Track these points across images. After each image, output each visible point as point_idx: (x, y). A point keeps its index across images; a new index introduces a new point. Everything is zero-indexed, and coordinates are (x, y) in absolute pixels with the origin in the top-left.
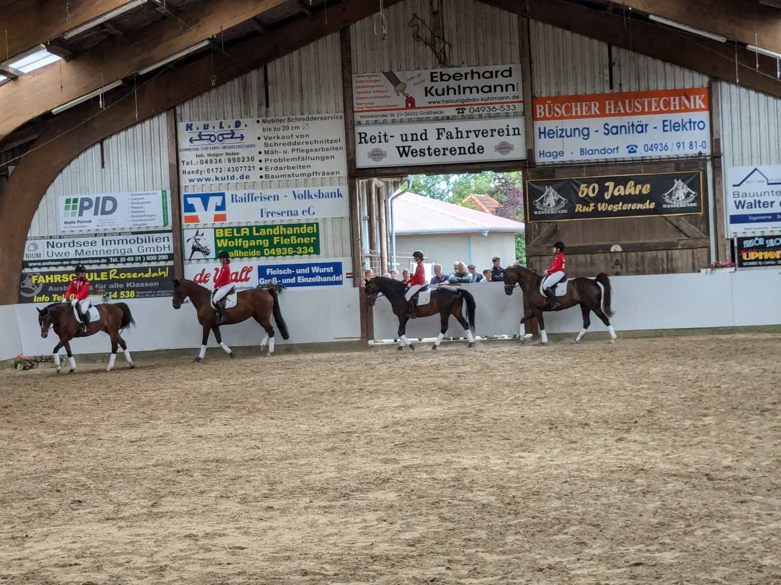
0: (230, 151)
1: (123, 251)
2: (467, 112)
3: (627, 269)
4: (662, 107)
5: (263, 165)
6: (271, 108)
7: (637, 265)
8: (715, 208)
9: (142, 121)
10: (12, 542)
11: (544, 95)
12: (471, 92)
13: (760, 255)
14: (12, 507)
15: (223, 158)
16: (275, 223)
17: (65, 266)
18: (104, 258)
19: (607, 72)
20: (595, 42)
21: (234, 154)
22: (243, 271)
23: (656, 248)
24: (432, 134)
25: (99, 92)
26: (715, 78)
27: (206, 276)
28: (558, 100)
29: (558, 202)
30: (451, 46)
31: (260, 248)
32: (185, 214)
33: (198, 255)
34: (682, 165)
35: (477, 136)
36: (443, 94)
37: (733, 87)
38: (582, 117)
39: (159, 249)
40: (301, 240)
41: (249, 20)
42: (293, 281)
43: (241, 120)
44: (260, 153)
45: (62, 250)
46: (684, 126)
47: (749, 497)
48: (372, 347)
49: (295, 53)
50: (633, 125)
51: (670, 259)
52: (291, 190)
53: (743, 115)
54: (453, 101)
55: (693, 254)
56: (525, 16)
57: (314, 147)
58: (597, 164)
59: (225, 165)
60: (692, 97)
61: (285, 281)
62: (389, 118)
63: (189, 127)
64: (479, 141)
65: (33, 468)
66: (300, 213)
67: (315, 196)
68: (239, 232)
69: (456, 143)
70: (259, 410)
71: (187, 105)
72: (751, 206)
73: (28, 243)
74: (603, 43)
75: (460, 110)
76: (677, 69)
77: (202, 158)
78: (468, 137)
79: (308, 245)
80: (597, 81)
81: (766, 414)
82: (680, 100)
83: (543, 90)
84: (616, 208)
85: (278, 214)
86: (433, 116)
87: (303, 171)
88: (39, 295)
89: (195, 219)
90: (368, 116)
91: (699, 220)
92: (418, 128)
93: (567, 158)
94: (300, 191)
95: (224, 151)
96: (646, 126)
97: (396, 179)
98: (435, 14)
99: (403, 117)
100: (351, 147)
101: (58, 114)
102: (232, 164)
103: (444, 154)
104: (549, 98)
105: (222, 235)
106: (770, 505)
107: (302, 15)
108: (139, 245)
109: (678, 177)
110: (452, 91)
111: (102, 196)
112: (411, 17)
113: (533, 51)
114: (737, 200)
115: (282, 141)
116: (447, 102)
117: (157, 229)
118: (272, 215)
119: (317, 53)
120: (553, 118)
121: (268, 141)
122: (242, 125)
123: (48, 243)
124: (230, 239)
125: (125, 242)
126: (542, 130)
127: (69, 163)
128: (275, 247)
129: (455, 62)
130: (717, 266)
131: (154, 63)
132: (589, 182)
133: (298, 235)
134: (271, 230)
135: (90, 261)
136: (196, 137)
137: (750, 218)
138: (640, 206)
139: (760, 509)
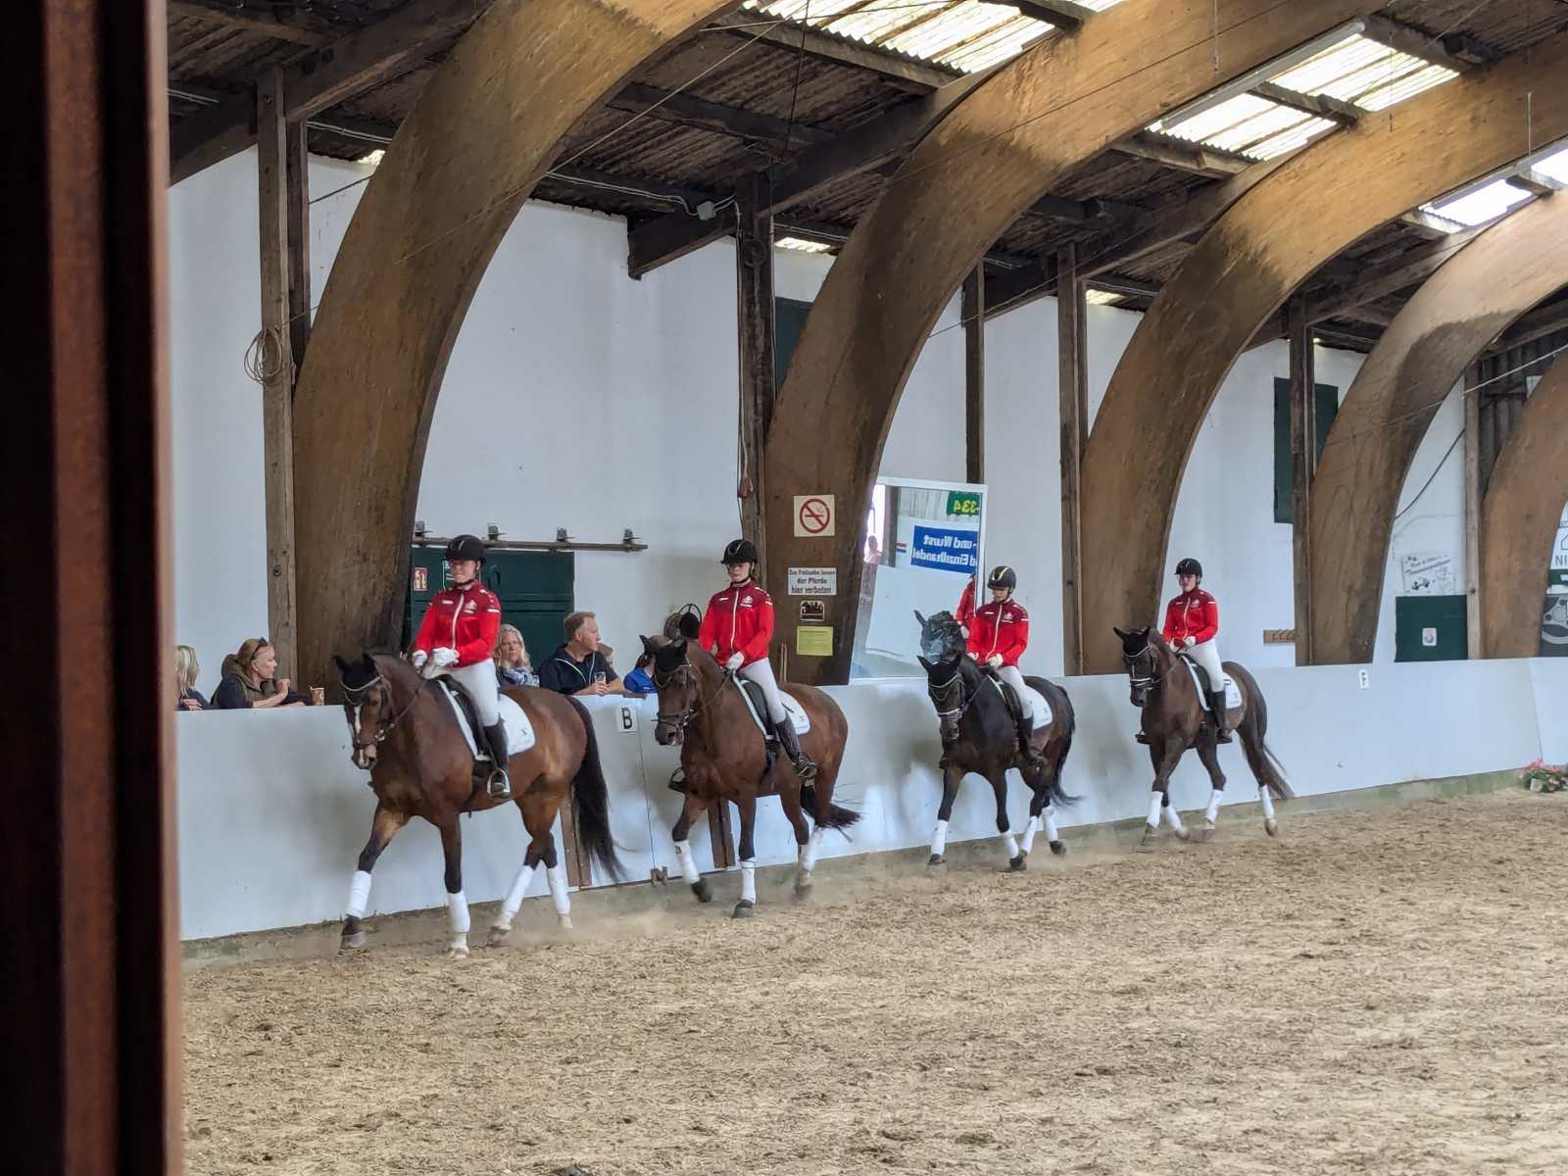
10: (1487, 1126)
14: (1493, 1056)
65: (1544, 984)
73: (1561, 535)
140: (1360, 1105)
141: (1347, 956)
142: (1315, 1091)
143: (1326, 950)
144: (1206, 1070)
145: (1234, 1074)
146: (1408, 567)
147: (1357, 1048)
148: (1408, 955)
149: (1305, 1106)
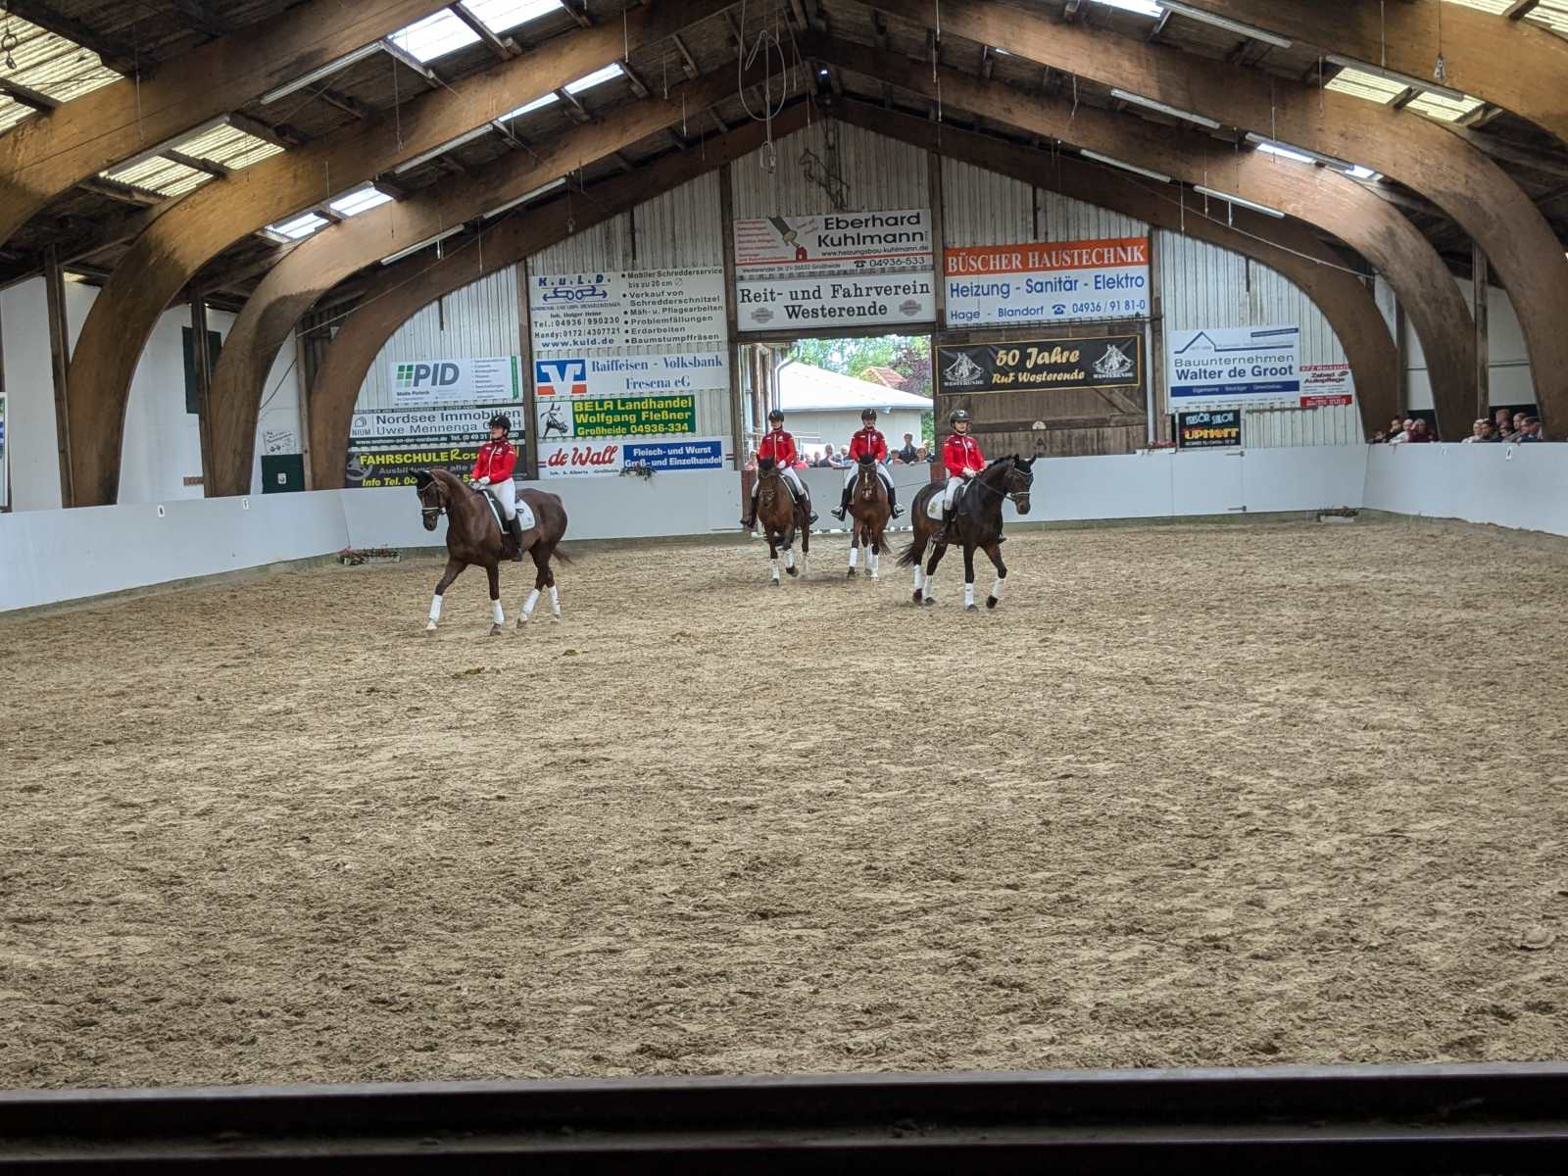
0: (591, 310)
1: (465, 427)
2: (867, 266)
3: (1051, 451)
4: (1094, 260)
5: (629, 327)
6: (638, 261)
7: (1063, 446)
8: (1154, 378)
9: (487, 274)
11: (957, 246)
12: (872, 242)
13: (1205, 433)
15: (582, 318)
16: (642, 396)
17: (399, 444)
18: (445, 435)
19: (1031, 219)
20: (1018, 183)
21: (597, 314)
22: (606, 451)
23: (1085, 425)
24: (826, 292)
25: (437, 239)
26: (1156, 227)
27: (563, 457)
28: (974, 251)
29: (972, 371)
30: (848, 188)
31: (626, 425)
32: (538, 385)
33: (553, 432)
34: (1117, 329)
35: (879, 294)
36: (840, 244)
37: (1177, 237)
38: (1001, 271)
40: (673, 415)
41: (610, 155)
42: (664, 462)
43: (603, 273)
44: (626, 313)
45: (395, 426)
46: (1119, 283)
47: (1193, 703)
48: (756, 539)
49: (667, 195)
50: (1060, 282)
51: (1101, 438)
52: (661, 357)
53: (1188, 270)
54: (850, 252)
55: (1128, 433)
56: (936, 152)
57: (689, 305)
58: (1019, 328)
59: (585, 327)
60: (1129, 249)
61: (655, 463)
62: (776, 273)
63: (542, 282)
64: (882, 300)
65: (363, 672)
66: (672, 384)
67: (690, 363)
68: (601, 405)
69: (854, 302)
70: (625, 610)
71: (540, 256)
72: (1195, 376)
73: (355, 417)
74: (1026, 185)
75: (860, 263)
76: (1113, 215)
77: (557, 319)
78: (868, 295)
79: (682, 422)
80: (1019, 228)
81: (1213, 612)
82: (1116, 250)
83: (957, 239)
84: (1039, 378)
85: (647, 384)
86: (827, 269)
87: (677, 335)
88: (369, 478)
89: (551, 391)
90: (753, 270)
91: (1135, 393)
92: (810, 285)
93: (982, 320)
94: (672, 358)
95: (584, 311)
96: (1076, 281)
97: (784, 345)
98: (830, 148)
99: (793, 271)
100: (732, 307)
101: (391, 265)
102: (593, 326)
103: (841, 315)
104: (962, 249)
105: (581, 410)
106: (1219, 711)
107: (674, 149)
109: (1112, 342)
110: (849, 241)
111: (440, 362)
112: (802, 153)
113: (945, 195)
114: (1180, 369)
115: (651, 299)
116: (845, 253)
117: (507, 402)
118: (640, 386)
119: (692, 196)
120: (968, 273)
121: (637, 300)
122: (605, 280)
123: (378, 417)
124: (591, 414)
125: (467, 415)
126: (955, 287)
127: (402, 324)
128: (644, 423)
129: (854, 207)
130: (1155, 446)
131: (501, 205)
132: (1008, 348)
133: (670, 410)
134: (638, 403)
135: (428, 439)
136: (550, 293)
137: (1194, 391)
138: (1067, 376)
139: (1208, 715)
140: (264, 748)
141: (248, 664)
142: (238, 743)
143: (235, 662)
144: (171, 736)
145: (188, 738)
146: (267, 438)
147: (259, 716)
148: (284, 661)
149: (233, 752)
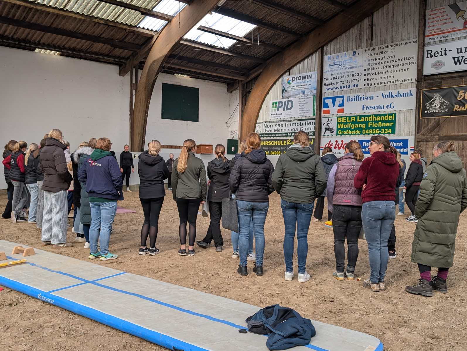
0: (349, 70)
1: (294, 130)
5: (366, 77)
6: (373, 42)
9: (307, 57)
15: (345, 75)
16: (370, 114)
17: (270, 137)
18: (286, 133)
21: (352, 72)
27: (331, 145)
31: (361, 129)
32: (323, 109)
33: (328, 132)
39: (310, 129)
40: (384, 124)
43: (356, 51)
44: (365, 70)
45: (269, 129)
52: (381, 92)
57: (397, 63)
59: (346, 79)
62: (450, 38)
63: (329, 58)
66: (385, 107)
67: (396, 96)
68: (350, 119)
71: (329, 45)
77: (334, 76)
85: (372, 108)
87: (389, 80)
89: (328, 112)
90: (435, 38)
94: (386, 93)
95: (345, 71)
99: (461, 35)
100: (421, 61)
102: (349, 78)
105: (341, 121)
108: (301, 126)
111: (287, 100)
115: (378, 61)
117: (310, 118)
118: (369, 109)
121: (370, 62)
122: (357, 53)
123: (264, 125)
124: (345, 123)
125: (295, 124)
128: (369, 129)
133: (383, 122)
134: (367, 118)
135: (280, 135)
136: (332, 63)
146: (230, 133)
